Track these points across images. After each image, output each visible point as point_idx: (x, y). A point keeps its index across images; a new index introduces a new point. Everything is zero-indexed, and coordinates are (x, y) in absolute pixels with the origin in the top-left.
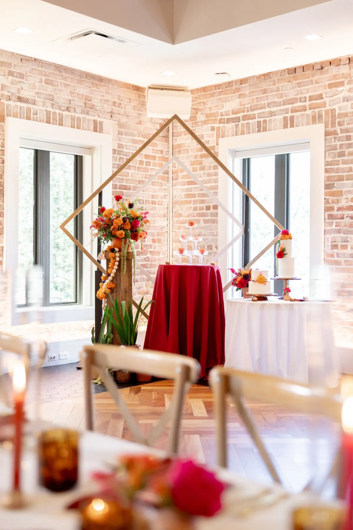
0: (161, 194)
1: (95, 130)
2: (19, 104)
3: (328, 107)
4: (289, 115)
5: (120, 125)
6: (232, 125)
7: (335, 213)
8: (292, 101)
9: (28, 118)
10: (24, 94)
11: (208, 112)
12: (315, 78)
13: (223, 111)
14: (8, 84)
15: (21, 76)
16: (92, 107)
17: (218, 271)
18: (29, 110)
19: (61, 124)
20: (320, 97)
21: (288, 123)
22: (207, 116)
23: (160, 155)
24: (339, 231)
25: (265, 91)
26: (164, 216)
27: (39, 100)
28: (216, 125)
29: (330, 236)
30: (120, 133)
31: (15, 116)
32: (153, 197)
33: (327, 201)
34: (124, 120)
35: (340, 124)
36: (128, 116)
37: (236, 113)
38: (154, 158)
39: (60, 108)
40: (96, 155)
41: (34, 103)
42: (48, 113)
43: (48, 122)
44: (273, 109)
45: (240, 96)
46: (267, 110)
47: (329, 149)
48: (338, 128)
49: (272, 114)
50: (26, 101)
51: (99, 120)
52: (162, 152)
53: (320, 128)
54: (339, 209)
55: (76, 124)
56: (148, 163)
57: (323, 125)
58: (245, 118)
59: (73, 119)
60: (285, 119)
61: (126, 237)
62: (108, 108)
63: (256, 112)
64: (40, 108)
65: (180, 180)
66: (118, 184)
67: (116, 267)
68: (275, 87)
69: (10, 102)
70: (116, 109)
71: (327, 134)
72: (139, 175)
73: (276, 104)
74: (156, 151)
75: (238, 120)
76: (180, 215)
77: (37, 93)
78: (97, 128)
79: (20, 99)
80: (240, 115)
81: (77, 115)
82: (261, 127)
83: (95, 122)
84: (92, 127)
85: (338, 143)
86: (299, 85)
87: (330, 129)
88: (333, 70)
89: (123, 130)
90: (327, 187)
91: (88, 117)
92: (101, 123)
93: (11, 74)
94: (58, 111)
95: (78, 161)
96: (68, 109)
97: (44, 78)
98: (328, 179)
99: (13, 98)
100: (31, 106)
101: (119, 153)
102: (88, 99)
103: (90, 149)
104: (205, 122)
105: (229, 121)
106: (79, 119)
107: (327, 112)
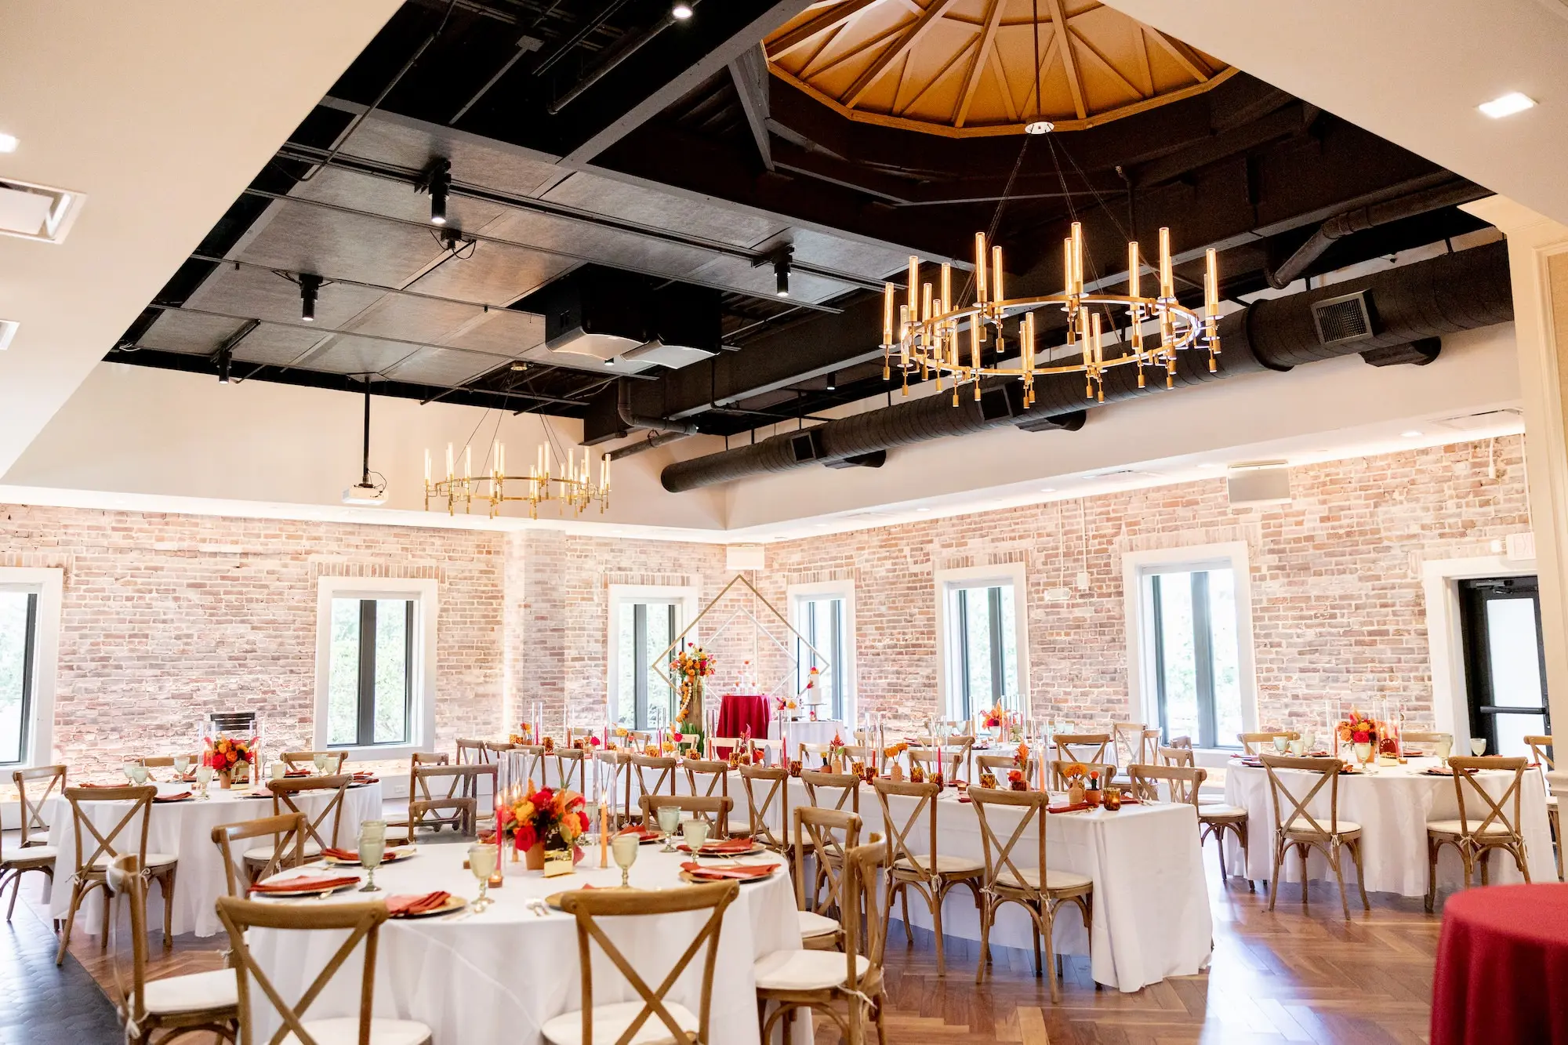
0: (747, 631)
1: (683, 584)
2: (619, 573)
3: (857, 566)
4: (833, 569)
5: (706, 577)
6: (796, 574)
7: (863, 650)
8: (835, 558)
9: (627, 583)
10: (623, 565)
11: (780, 561)
12: (848, 541)
13: (791, 561)
14: (610, 558)
15: (621, 551)
16: (680, 566)
17: (765, 700)
18: (627, 576)
19: (653, 584)
20: (851, 557)
21: (833, 576)
22: (781, 565)
23: (744, 598)
24: (866, 665)
25: (817, 548)
26: (750, 650)
27: (635, 567)
28: (786, 573)
29: (861, 669)
30: (705, 584)
31: (616, 583)
32: (738, 634)
33: (858, 641)
34: (709, 572)
35: (864, 580)
36: (712, 568)
37: (799, 565)
38: (739, 600)
39: (652, 571)
40: (685, 603)
41: (631, 570)
42: (642, 576)
43: (643, 583)
44: (824, 564)
45: (802, 550)
46: (819, 564)
47: (858, 599)
48: (863, 583)
49: (822, 567)
50: (624, 569)
51: (685, 575)
52: (746, 594)
53: (852, 582)
54: (866, 647)
55: (667, 582)
56: (733, 606)
57: (853, 580)
58: (806, 569)
59: (663, 577)
60: (831, 572)
61: (696, 674)
62: (694, 564)
63: (812, 565)
64: (636, 573)
65: (762, 619)
66: (704, 626)
67: (689, 698)
68: (823, 546)
69: (613, 573)
70: (701, 564)
71: (857, 587)
72: (723, 617)
73: (825, 560)
74: (741, 595)
75: (800, 570)
76: (763, 649)
77: (634, 562)
78: (685, 582)
79: (620, 569)
80: (802, 566)
81: (667, 574)
82: (816, 579)
83: (683, 578)
84: (680, 582)
85: (863, 595)
86: (839, 546)
87: (858, 583)
88: (859, 537)
89: (709, 581)
90: (858, 629)
91: (675, 574)
92: (688, 578)
93: (612, 551)
94: (650, 574)
95: (671, 609)
96: (659, 570)
97: (638, 550)
98: (858, 623)
99: (615, 569)
100: (628, 573)
101: (705, 600)
102: (675, 559)
103: (681, 599)
104: (778, 570)
105: (795, 570)
106: (668, 577)
107: (856, 569)
